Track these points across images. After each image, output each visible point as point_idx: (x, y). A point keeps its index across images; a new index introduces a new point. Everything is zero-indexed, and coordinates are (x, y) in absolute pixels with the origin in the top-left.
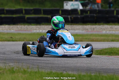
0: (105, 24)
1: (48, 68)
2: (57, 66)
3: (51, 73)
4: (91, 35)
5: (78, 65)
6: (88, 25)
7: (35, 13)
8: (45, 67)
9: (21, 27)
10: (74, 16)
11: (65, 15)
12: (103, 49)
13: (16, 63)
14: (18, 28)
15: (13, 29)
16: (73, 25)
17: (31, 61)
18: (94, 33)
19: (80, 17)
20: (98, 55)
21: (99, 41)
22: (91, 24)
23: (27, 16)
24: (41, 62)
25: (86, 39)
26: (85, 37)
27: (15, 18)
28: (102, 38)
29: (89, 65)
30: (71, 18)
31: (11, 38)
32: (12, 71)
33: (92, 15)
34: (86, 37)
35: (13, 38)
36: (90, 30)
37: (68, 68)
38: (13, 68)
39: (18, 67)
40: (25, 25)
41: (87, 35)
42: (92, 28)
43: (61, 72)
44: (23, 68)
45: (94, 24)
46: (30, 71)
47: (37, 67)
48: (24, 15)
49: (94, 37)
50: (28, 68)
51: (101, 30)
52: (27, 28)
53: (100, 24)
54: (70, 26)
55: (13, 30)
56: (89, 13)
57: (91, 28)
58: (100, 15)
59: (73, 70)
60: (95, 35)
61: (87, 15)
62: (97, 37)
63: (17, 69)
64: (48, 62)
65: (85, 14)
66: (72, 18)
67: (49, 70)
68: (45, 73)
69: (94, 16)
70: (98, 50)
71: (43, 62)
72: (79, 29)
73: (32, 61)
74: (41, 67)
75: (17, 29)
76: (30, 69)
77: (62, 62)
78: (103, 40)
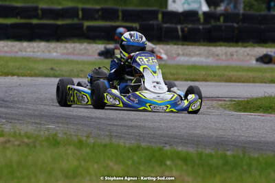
0: (256, 45)
1: (132, 136)
2: (150, 134)
3: (139, 147)
4: (226, 68)
5: (198, 132)
6: (221, 46)
7: (104, 18)
8: (124, 135)
9: (74, 48)
10: (190, 26)
11: (171, 23)
12: (252, 99)
13: (62, 123)
14: (68, 49)
15: (55, 50)
16: (188, 45)
17: (93, 120)
18: (232, 63)
19: (203, 29)
20: (240, 111)
21: (243, 82)
22: (226, 44)
23: (87, 24)
24: (116, 123)
25: (215, 76)
26: (212, 73)
27: (62, 26)
28: (251, 74)
29: (221, 133)
30: (183, 30)
31: (52, 69)
32: (54, 142)
33: (229, 24)
34: (215, 72)
35: (56, 70)
36: (224, 58)
37: (176, 138)
38: (56, 134)
39: (65, 134)
40: (82, 43)
41: (218, 68)
42: (229, 54)
43: (162, 145)
44: (77, 136)
45: (234, 44)
46: (92, 141)
47: (108, 133)
48: (81, 22)
49: (232, 73)
50: (88, 137)
51: (248, 58)
52: (87, 50)
53: (246, 44)
54: (180, 46)
55: (56, 52)
56: (222, 19)
57: (226, 53)
58: (246, 25)
59: (186, 143)
60: (235, 69)
61: (218, 23)
62: (240, 73)
63: (65, 136)
64: (131, 123)
65: (213, 23)
66: (186, 29)
67: (133, 142)
68: (125, 147)
69: (233, 26)
70: (241, 101)
71: (120, 123)
72: (200, 55)
73: (97, 121)
74: (115, 134)
75: (65, 51)
76: (92, 137)
77: (163, 124)
78: (251, 79)
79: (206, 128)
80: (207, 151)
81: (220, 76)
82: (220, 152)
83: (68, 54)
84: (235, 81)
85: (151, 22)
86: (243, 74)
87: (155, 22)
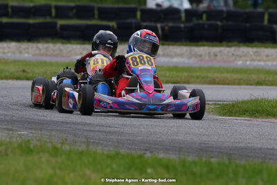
0: (241, 44)
1: (110, 143)
3: (117, 154)
4: (209, 69)
5: (180, 138)
6: (204, 46)
7: (78, 16)
8: (102, 142)
10: (171, 24)
11: (151, 21)
12: (238, 102)
13: (35, 129)
14: (40, 50)
15: (27, 51)
16: (168, 45)
17: (69, 126)
18: (216, 64)
19: (185, 27)
20: (224, 115)
21: (228, 84)
23: (60, 22)
24: (93, 129)
25: (198, 77)
26: (195, 74)
27: (34, 25)
28: (235, 76)
29: (205, 138)
30: (163, 29)
31: (24, 71)
32: (26, 149)
33: (213, 22)
34: (198, 74)
35: (28, 73)
36: (207, 58)
37: (157, 145)
38: (29, 141)
39: (40, 140)
40: (54, 43)
41: (200, 69)
42: (212, 54)
43: (142, 152)
44: (52, 142)
45: (218, 44)
46: (68, 148)
48: (54, 20)
49: (216, 75)
50: (63, 143)
51: (233, 58)
52: (61, 50)
53: (230, 44)
55: (28, 53)
56: (204, 17)
57: (209, 53)
58: (230, 23)
59: (168, 150)
60: (219, 70)
61: (201, 22)
62: (225, 75)
63: (38, 143)
64: (108, 129)
65: (195, 21)
66: (166, 28)
67: (111, 149)
68: (103, 154)
69: (217, 25)
70: (226, 105)
71: (97, 129)
72: (181, 55)
73: (72, 126)
74: (92, 141)
75: (37, 52)
76: (68, 144)
77: (143, 130)
78: (236, 81)
79: (189, 134)
80: (190, 159)
81: (203, 78)
82: (204, 159)
83: (41, 55)
84: (219, 83)
85: (129, 21)
86: (228, 75)
87: (133, 21)
